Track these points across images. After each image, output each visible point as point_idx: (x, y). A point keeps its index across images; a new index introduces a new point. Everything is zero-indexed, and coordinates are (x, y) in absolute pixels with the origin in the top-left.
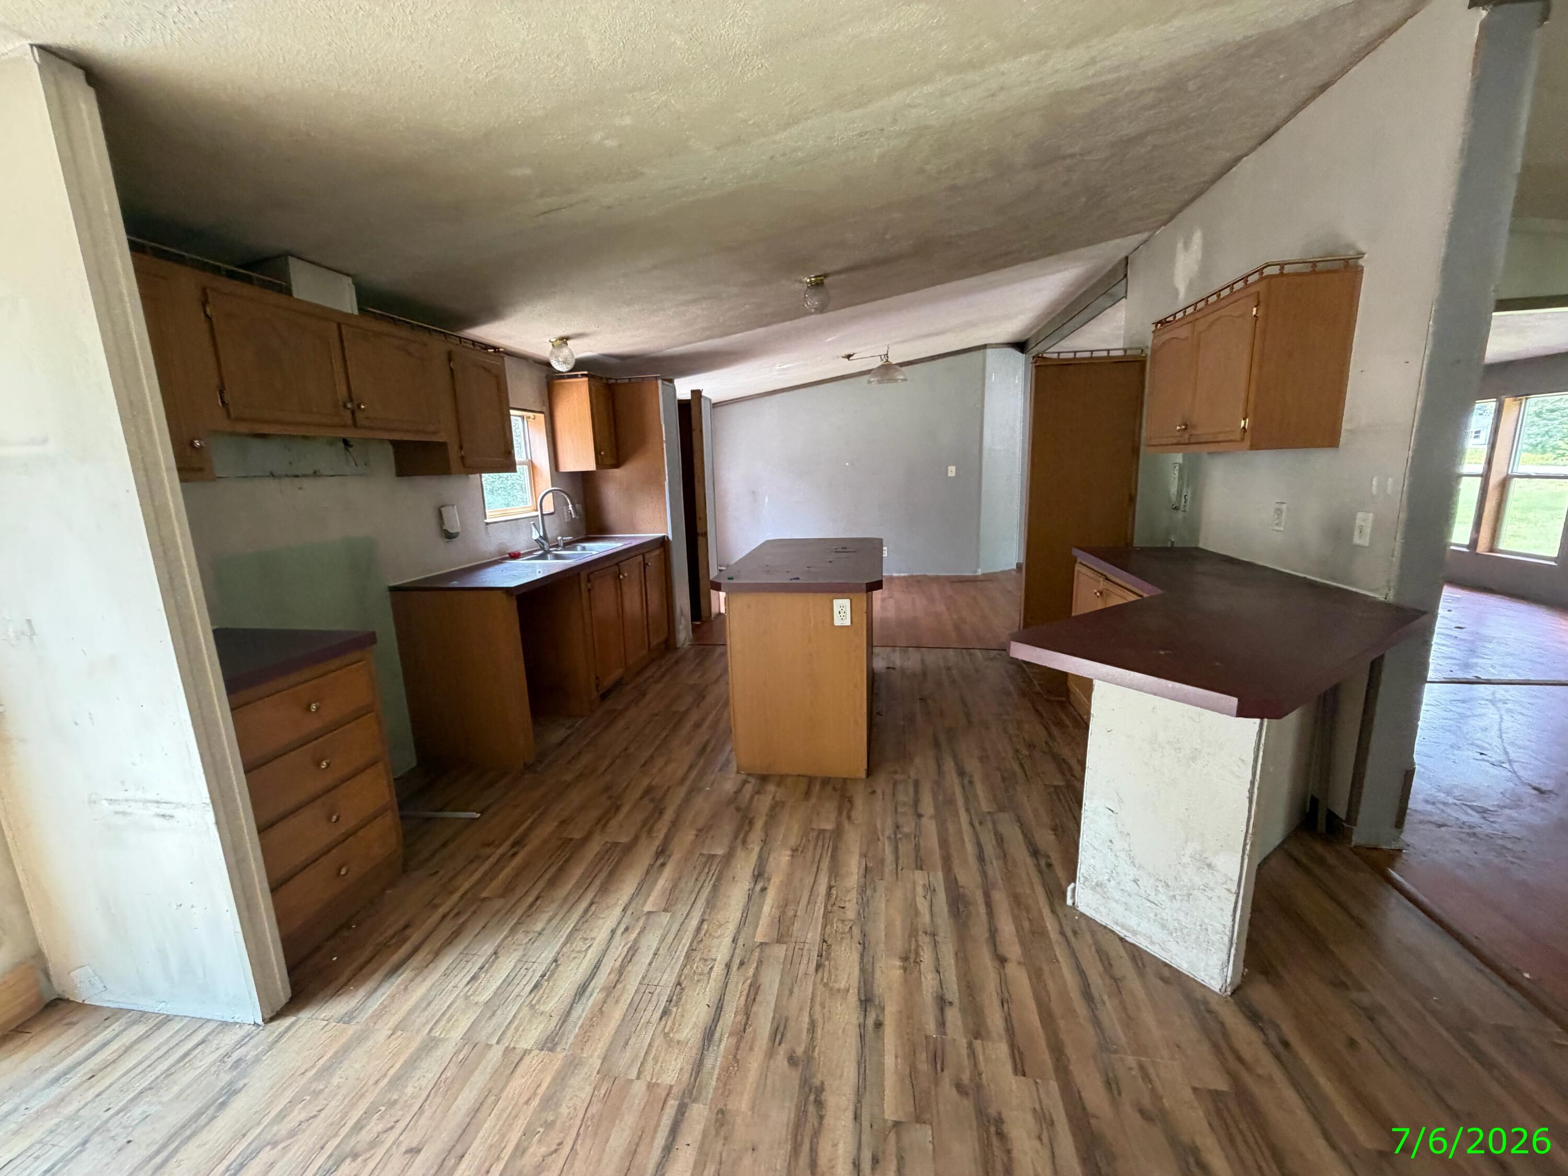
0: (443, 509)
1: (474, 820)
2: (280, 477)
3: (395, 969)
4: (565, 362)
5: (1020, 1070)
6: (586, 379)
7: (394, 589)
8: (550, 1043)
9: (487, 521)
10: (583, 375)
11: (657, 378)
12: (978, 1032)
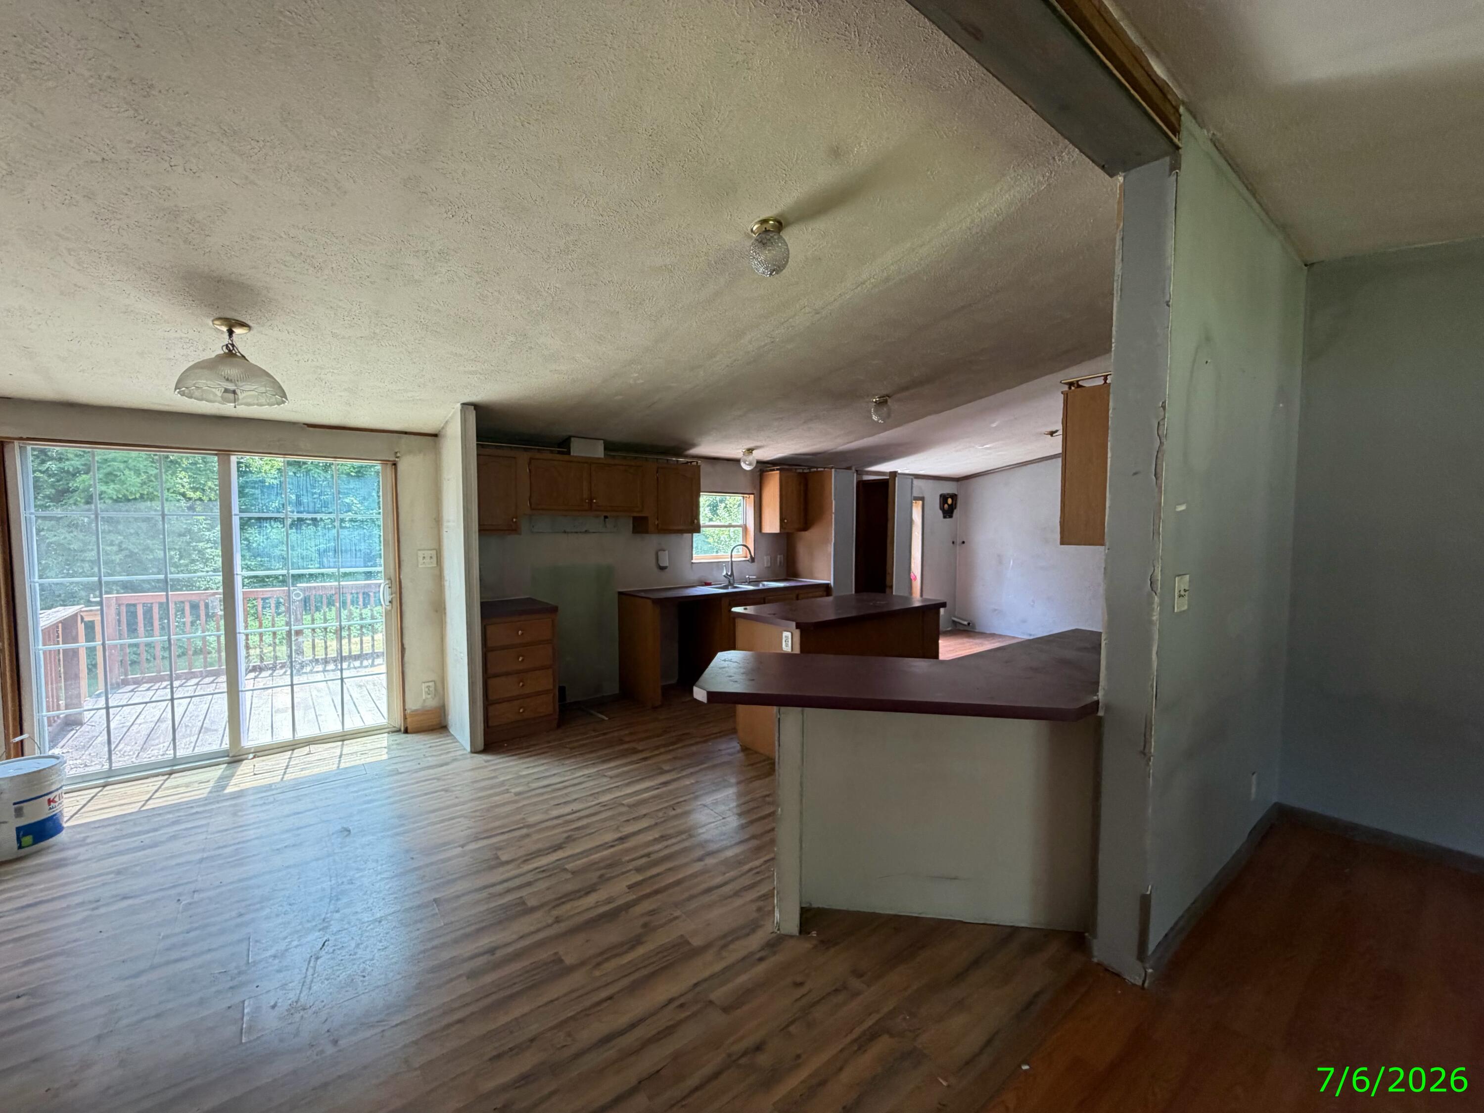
0: (659, 553)
1: (603, 720)
2: (568, 533)
3: (516, 755)
4: (750, 464)
5: (630, 887)
6: (778, 472)
7: (620, 594)
8: (518, 794)
9: (693, 561)
10: (777, 470)
11: (832, 468)
12: (638, 870)
